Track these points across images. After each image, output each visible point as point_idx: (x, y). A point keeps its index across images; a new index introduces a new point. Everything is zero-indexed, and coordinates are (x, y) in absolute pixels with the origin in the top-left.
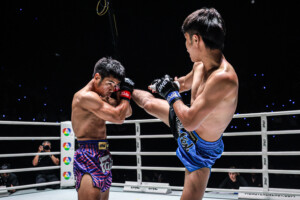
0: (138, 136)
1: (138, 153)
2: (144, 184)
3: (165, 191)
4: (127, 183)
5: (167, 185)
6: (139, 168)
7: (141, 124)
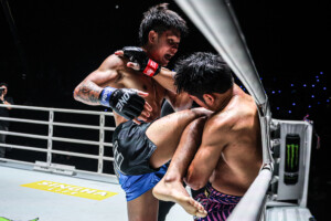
0: (51, 123)
1: (50, 138)
2: (53, 165)
3: (71, 173)
4: (38, 163)
5: (73, 168)
6: (49, 151)
7: (55, 113)
